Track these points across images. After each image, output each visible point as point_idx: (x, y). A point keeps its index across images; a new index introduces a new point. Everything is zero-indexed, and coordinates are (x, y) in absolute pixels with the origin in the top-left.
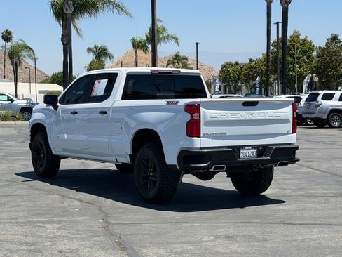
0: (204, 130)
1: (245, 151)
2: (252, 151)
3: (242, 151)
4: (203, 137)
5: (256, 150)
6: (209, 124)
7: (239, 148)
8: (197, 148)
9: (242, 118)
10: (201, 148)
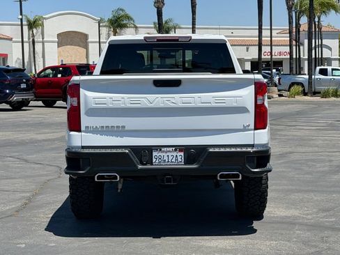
0: (85, 121)
1: (162, 154)
2: (175, 154)
3: (155, 154)
4: (85, 132)
5: (182, 154)
6: (93, 112)
7: (150, 149)
8: (78, 147)
9: (150, 105)
10: (83, 147)
